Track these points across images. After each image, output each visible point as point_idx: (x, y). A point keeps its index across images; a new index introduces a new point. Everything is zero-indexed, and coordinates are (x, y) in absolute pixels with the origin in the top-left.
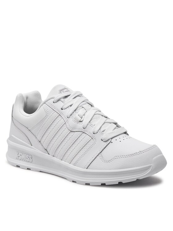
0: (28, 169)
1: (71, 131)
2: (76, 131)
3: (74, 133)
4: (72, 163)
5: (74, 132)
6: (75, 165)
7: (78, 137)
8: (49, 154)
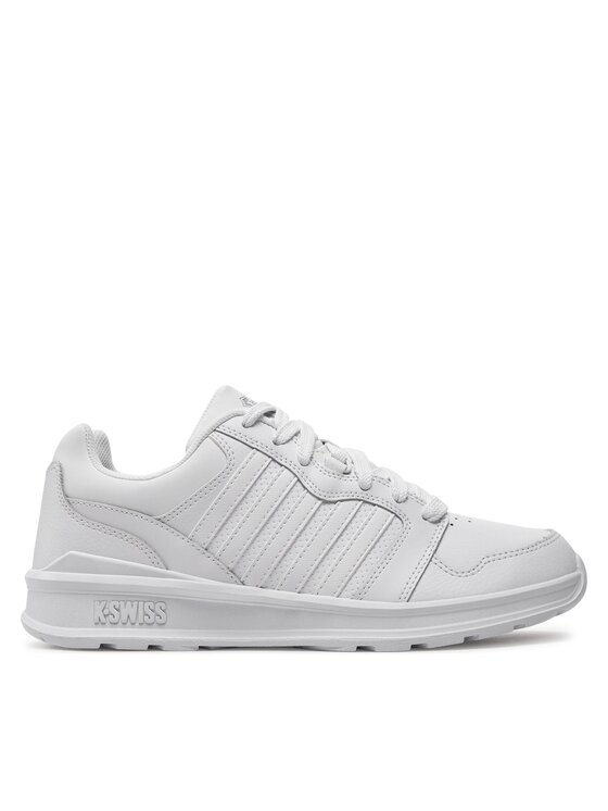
0: (151, 648)
1: (325, 502)
2: (342, 501)
3: (333, 506)
4: (345, 593)
5: (335, 502)
6: (359, 596)
7: (351, 516)
8: (243, 583)
